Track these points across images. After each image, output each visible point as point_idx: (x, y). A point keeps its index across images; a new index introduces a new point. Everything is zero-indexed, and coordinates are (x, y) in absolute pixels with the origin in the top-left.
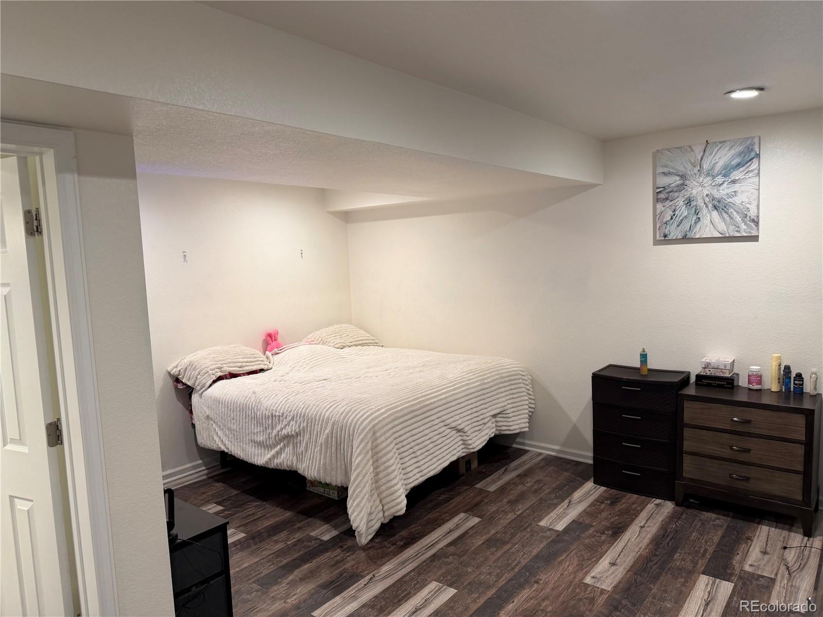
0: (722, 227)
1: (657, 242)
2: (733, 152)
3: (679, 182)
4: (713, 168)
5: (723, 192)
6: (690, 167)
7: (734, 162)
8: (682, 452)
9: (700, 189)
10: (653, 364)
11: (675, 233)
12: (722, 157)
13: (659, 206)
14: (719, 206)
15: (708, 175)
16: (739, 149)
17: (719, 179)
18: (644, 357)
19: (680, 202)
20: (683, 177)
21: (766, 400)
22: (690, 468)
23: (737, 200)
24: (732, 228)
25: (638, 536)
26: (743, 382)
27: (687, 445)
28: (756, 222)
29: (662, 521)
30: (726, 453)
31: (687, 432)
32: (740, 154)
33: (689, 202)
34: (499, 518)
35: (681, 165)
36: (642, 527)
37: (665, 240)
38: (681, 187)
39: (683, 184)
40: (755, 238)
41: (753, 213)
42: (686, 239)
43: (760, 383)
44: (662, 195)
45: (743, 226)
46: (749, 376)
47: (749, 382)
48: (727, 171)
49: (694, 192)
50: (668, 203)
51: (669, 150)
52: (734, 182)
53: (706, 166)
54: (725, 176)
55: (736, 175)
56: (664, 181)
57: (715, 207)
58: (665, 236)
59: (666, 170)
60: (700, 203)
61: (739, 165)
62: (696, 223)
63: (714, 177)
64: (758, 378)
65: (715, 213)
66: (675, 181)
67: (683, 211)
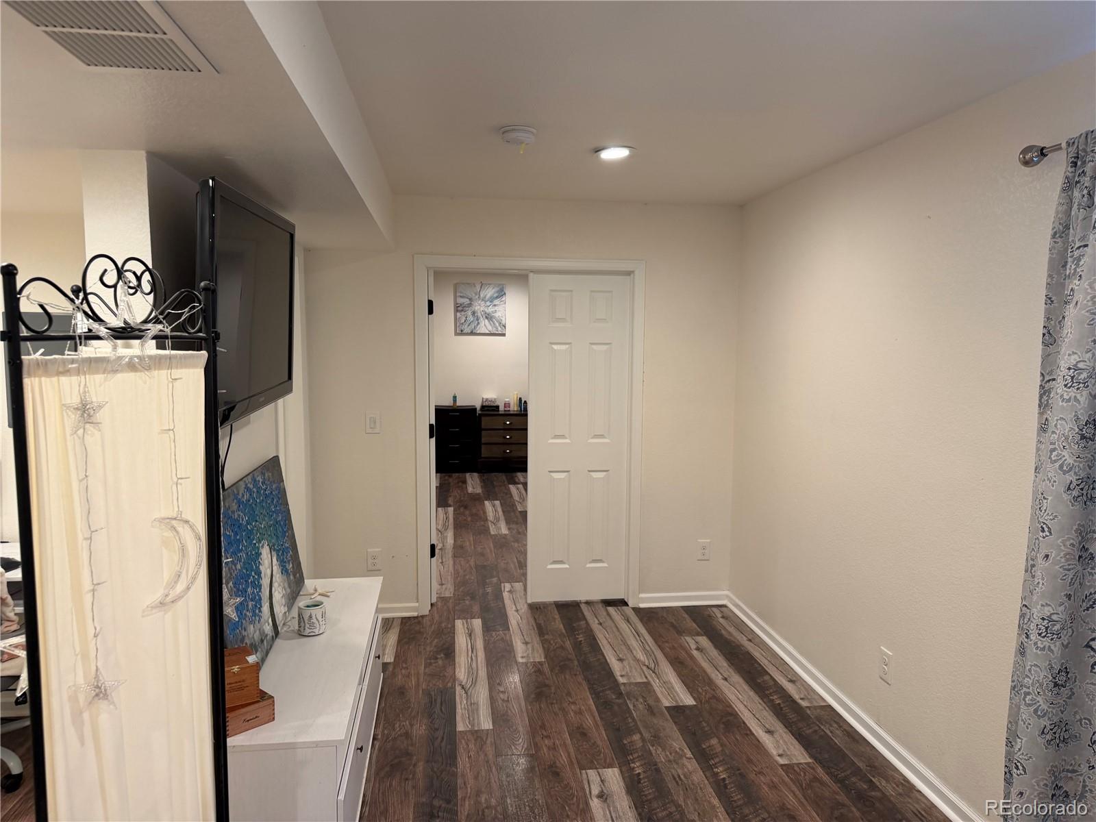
0: (490, 328)
1: (456, 334)
2: (494, 290)
3: (469, 302)
4: (485, 297)
5: (490, 310)
6: (474, 295)
7: (495, 295)
8: (481, 444)
9: (479, 307)
10: (459, 403)
11: (467, 330)
12: (490, 292)
13: (458, 314)
14: (489, 317)
15: (483, 300)
16: (496, 289)
17: (488, 303)
18: (455, 398)
19: (469, 313)
20: (470, 299)
21: (512, 413)
22: (485, 452)
23: (497, 315)
24: (494, 329)
26: (502, 408)
27: (483, 440)
28: (505, 327)
29: (479, 480)
30: (501, 440)
31: (483, 433)
32: (497, 292)
33: (474, 313)
35: (470, 293)
37: (462, 333)
38: (470, 305)
39: (471, 304)
40: (504, 335)
41: (503, 322)
42: (472, 333)
43: (509, 407)
44: (458, 308)
45: (499, 329)
46: (505, 404)
47: (505, 407)
48: (492, 300)
49: (476, 308)
50: (463, 313)
51: (463, 284)
52: (495, 305)
53: (482, 296)
54: (491, 302)
55: (496, 302)
56: (460, 301)
57: (487, 318)
58: (462, 331)
59: (462, 295)
60: (479, 314)
61: (497, 297)
62: (477, 325)
63: (486, 302)
64: (507, 405)
65: (486, 320)
66: (466, 301)
67: (471, 318)
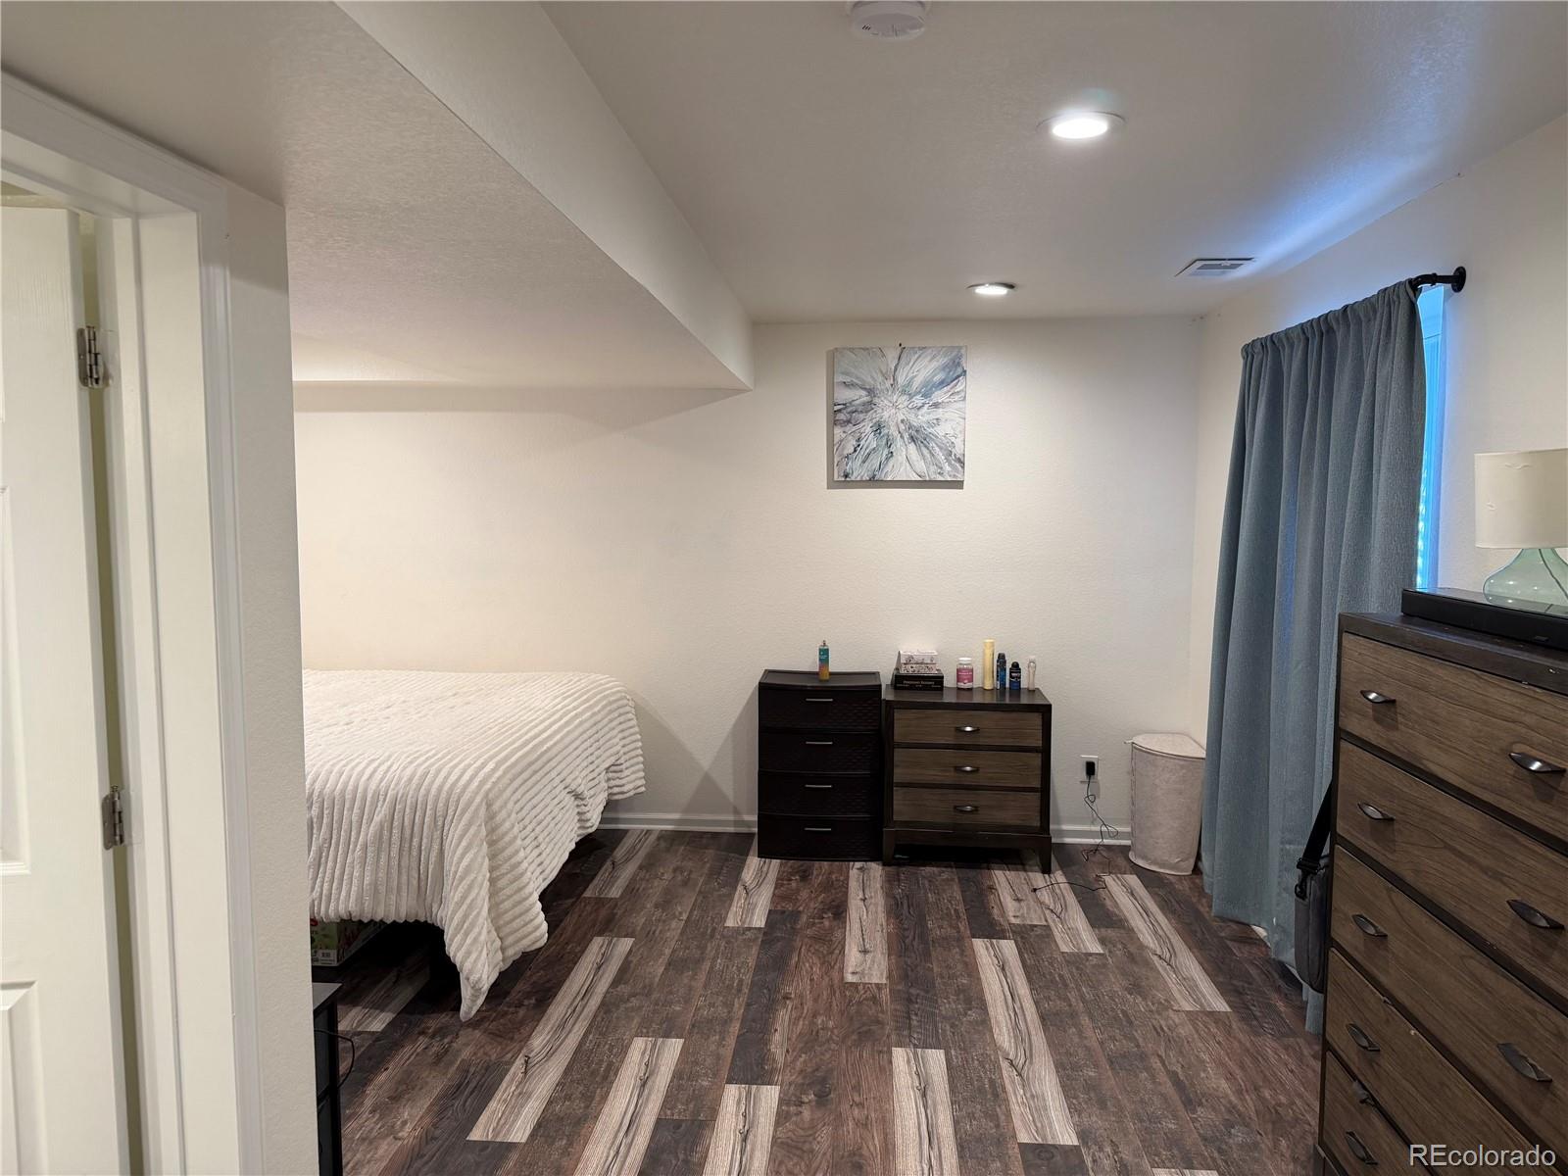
0: (921, 466)
1: (832, 484)
2: (935, 364)
3: (866, 399)
4: (909, 384)
5: (922, 418)
6: (880, 378)
7: (937, 379)
8: (891, 785)
9: (893, 411)
10: (834, 666)
11: (860, 472)
12: (923, 369)
13: (838, 431)
14: (918, 437)
15: (904, 392)
16: (942, 361)
17: (918, 400)
18: (824, 653)
19: (867, 428)
20: (871, 392)
21: (977, 699)
22: (903, 806)
23: (940, 431)
24: (933, 468)
25: (867, 913)
26: (950, 682)
27: (899, 774)
28: (962, 462)
29: (882, 888)
30: (949, 777)
31: (899, 755)
32: (943, 368)
33: (878, 428)
34: (661, 932)
35: (868, 374)
36: (864, 900)
37: (846, 482)
38: (869, 406)
39: (870, 403)
40: (958, 484)
41: (958, 451)
42: (874, 482)
43: (971, 680)
44: (840, 416)
45: (947, 468)
46: (958, 671)
47: (959, 679)
48: (927, 390)
49: (886, 414)
50: (850, 428)
51: (852, 350)
52: (936, 405)
53: (901, 380)
54: (925, 396)
55: (939, 396)
56: (844, 395)
57: (912, 439)
58: (846, 476)
59: (848, 379)
60: (893, 431)
61: (942, 384)
62: (887, 459)
63: (911, 396)
64: (965, 673)
65: (912, 447)
66: (859, 396)
67: (871, 441)
